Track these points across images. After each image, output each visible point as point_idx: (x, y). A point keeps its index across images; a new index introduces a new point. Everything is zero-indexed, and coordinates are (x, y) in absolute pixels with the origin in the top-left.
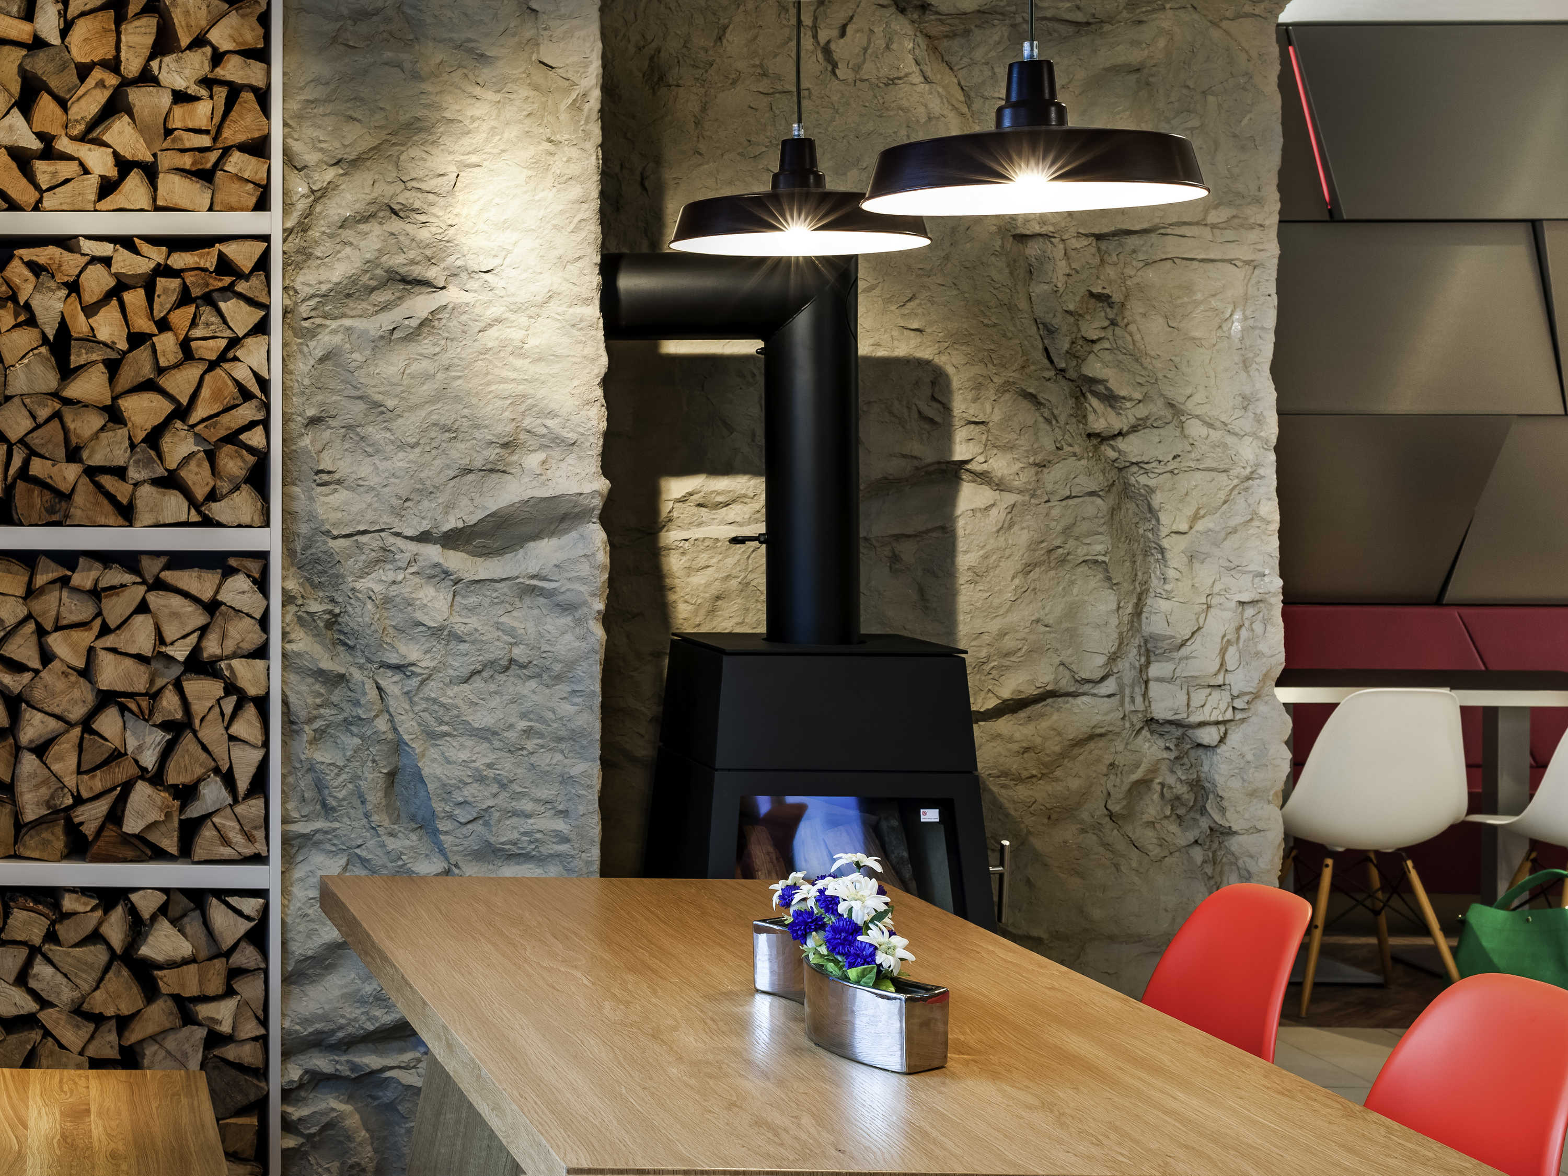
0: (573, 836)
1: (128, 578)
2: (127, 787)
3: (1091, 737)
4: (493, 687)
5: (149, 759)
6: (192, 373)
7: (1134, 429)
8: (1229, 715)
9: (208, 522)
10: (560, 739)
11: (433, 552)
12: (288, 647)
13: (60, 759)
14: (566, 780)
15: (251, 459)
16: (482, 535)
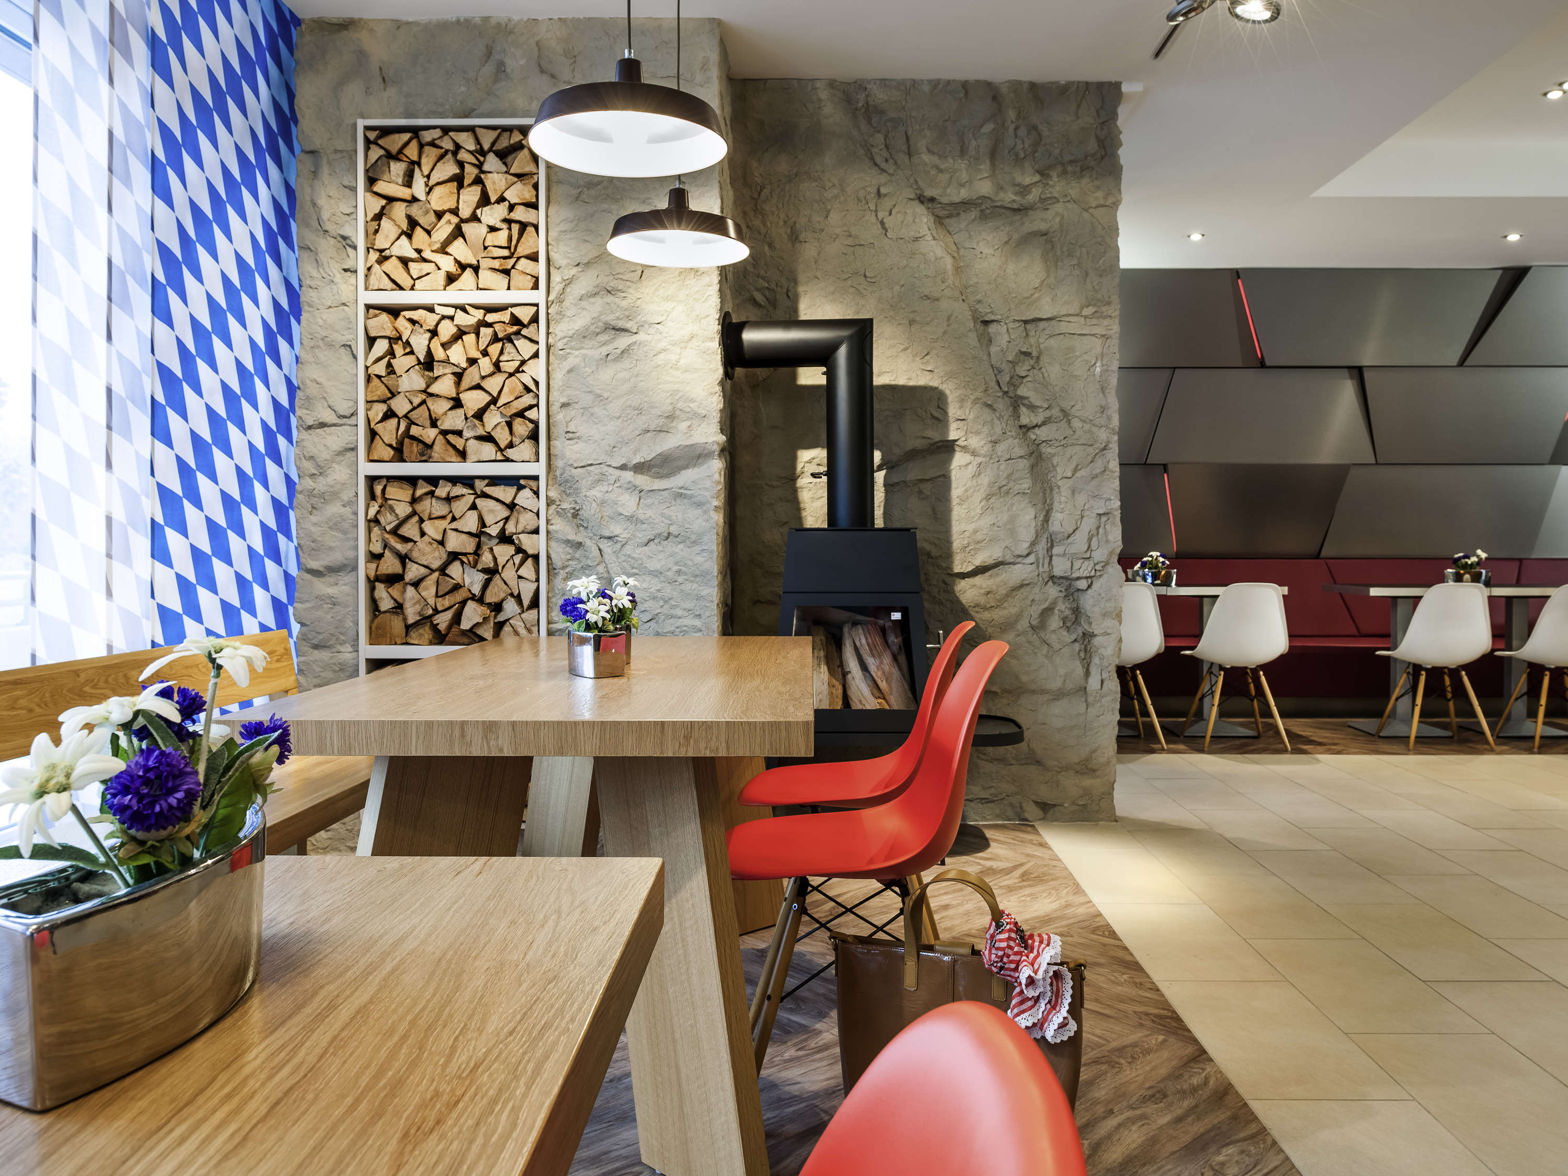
0: (703, 628)
1: (465, 491)
2: (463, 603)
3: (1022, 586)
4: (660, 548)
5: (476, 590)
6: (499, 379)
7: (1044, 423)
8: (1093, 573)
9: (507, 460)
10: (696, 576)
11: (628, 475)
12: (551, 528)
13: (426, 589)
14: (699, 598)
15: (531, 426)
16: (655, 466)
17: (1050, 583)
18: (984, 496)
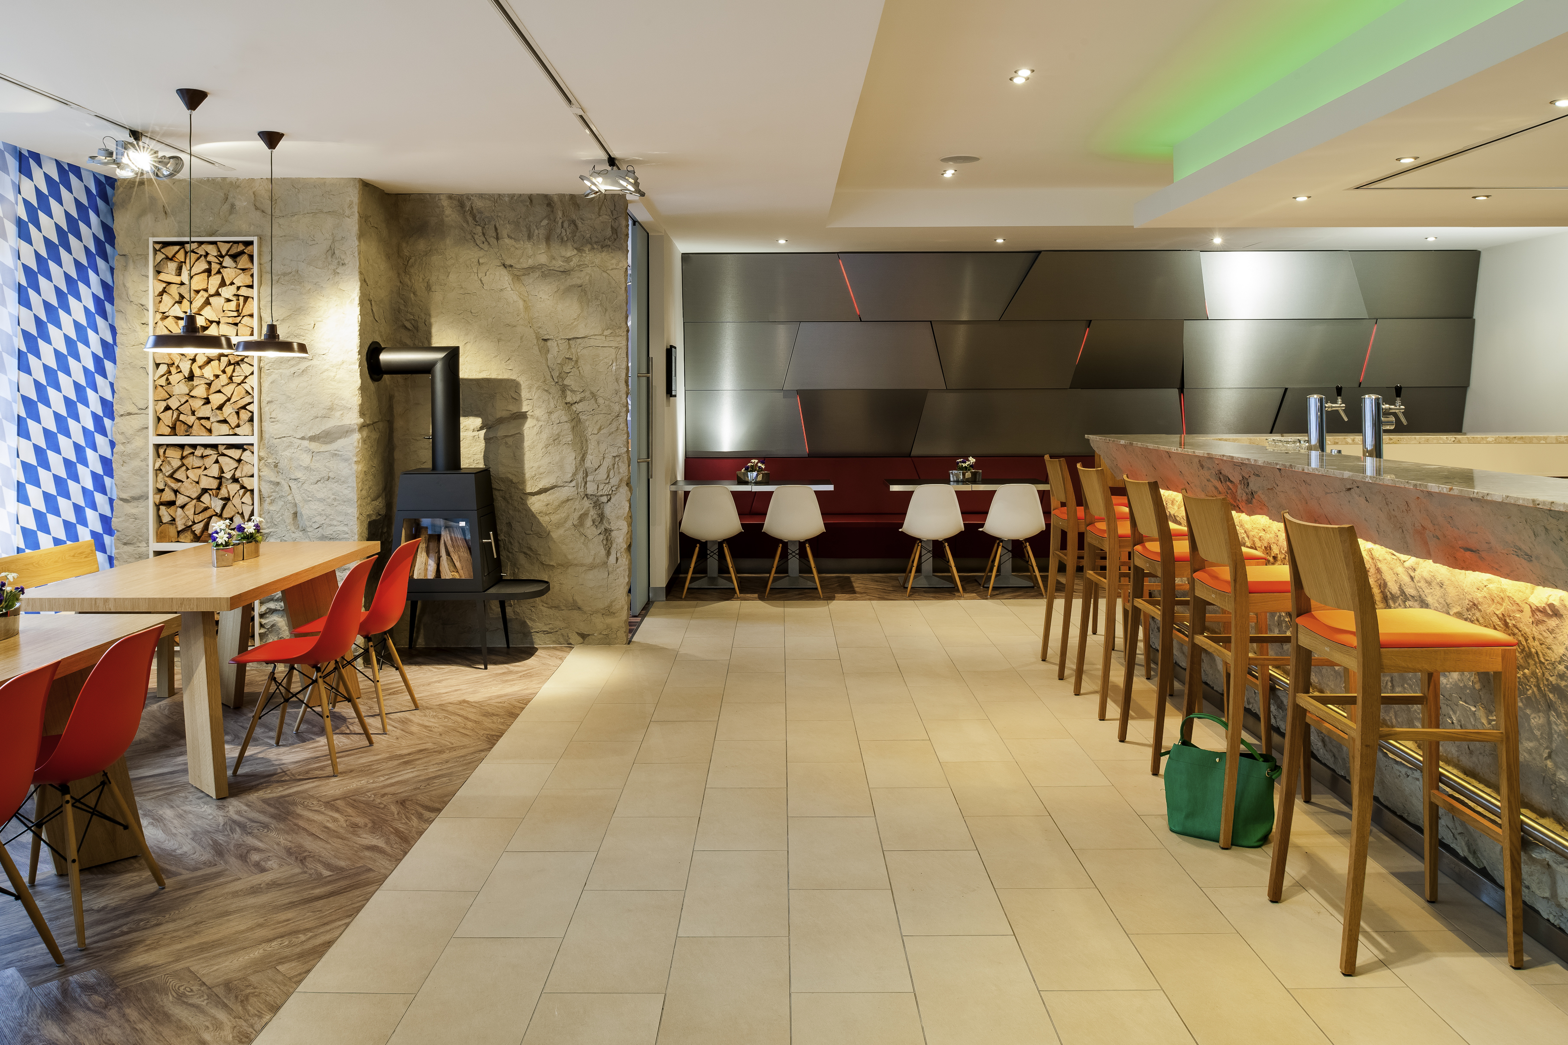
0: (349, 532)
1: (212, 452)
2: (210, 517)
4: (324, 485)
5: (218, 511)
6: (232, 387)
8: (610, 492)
9: (236, 435)
10: (345, 502)
11: (306, 443)
12: (261, 473)
13: (188, 510)
14: (346, 514)
15: (250, 414)
16: (322, 437)
17: (585, 498)
18: (544, 445)
